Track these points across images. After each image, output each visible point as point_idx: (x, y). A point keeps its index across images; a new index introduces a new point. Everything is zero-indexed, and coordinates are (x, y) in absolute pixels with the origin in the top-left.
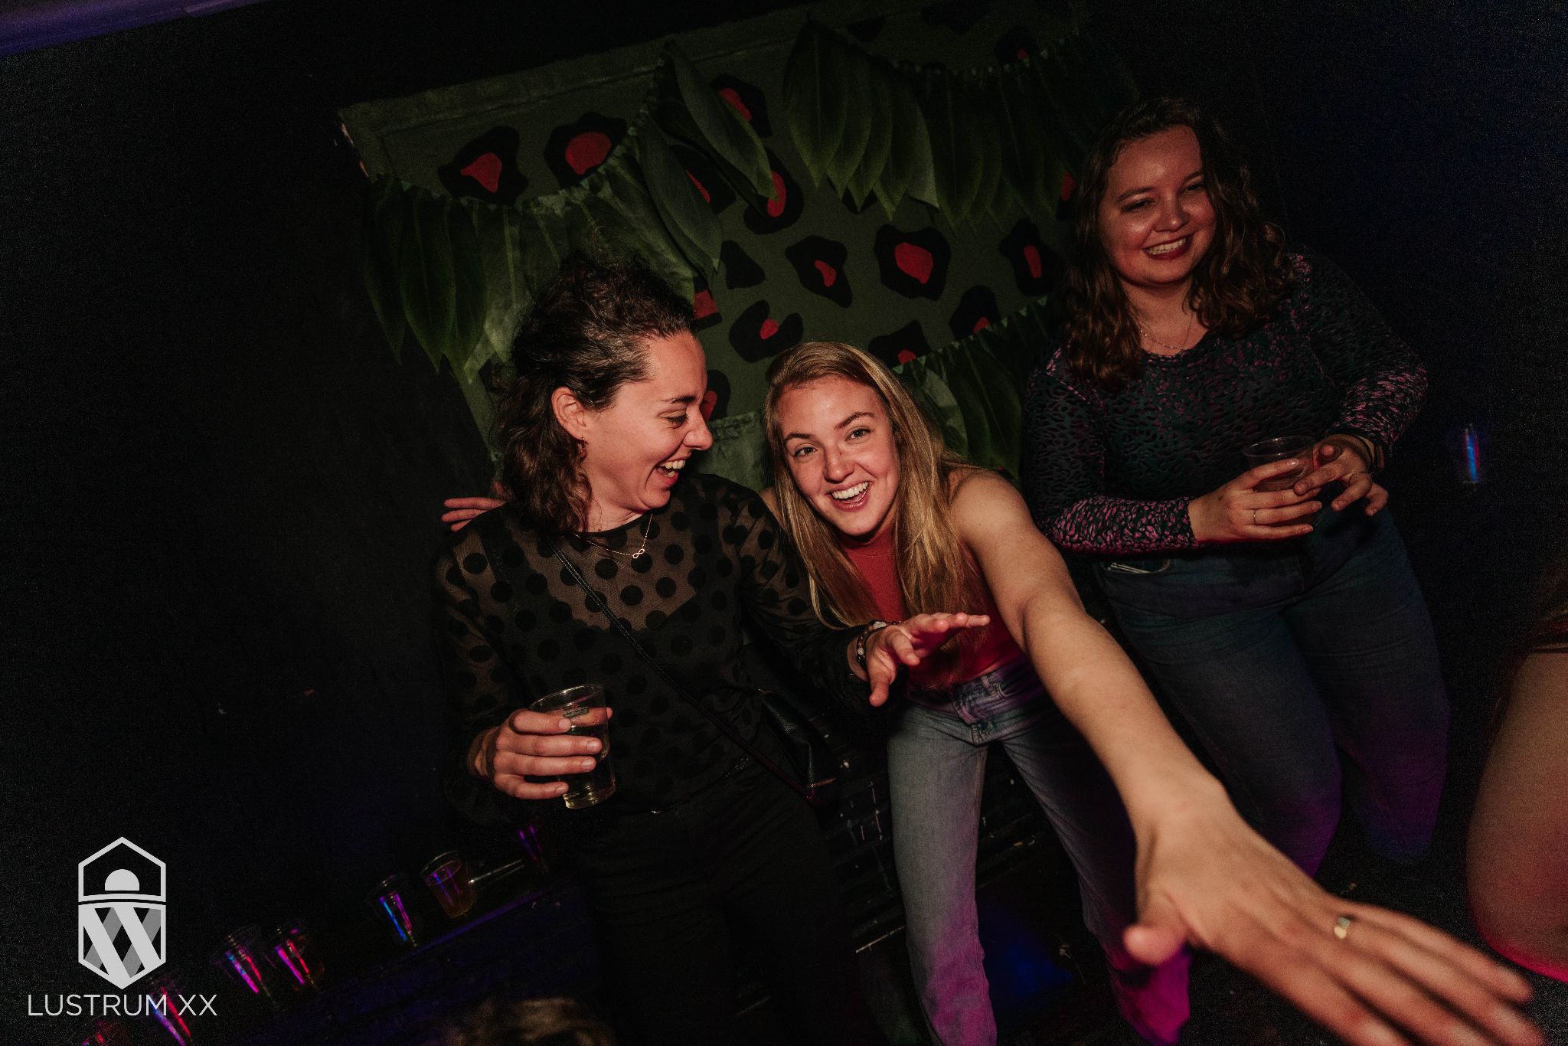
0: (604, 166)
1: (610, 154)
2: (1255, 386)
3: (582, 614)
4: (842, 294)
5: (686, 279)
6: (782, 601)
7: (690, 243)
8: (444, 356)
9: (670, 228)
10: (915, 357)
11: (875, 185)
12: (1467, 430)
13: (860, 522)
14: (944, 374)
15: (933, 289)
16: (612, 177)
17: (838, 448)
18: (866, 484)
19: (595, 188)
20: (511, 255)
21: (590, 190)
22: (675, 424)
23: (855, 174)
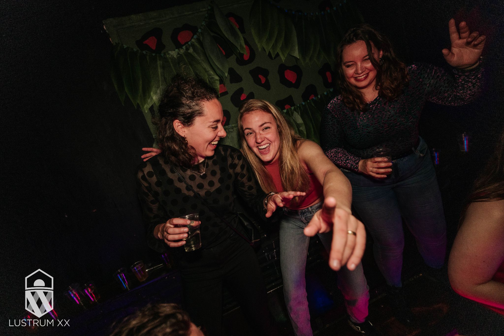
0: (191, 42)
1: (192, 37)
2: (389, 114)
3: (185, 191)
4: (267, 86)
5: (217, 80)
6: (246, 186)
7: (218, 68)
8: (138, 103)
9: (211, 63)
10: (290, 107)
11: (278, 50)
12: (463, 134)
13: (267, 158)
14: (299, 114)
15: (297, 85)
16: (193, 45)
17: (260, 133)
18: (269, 144)
19: (187, 49)
20: (160, 70)
21: (186, 49)
22: (214, 130)
23: (272, 46)
